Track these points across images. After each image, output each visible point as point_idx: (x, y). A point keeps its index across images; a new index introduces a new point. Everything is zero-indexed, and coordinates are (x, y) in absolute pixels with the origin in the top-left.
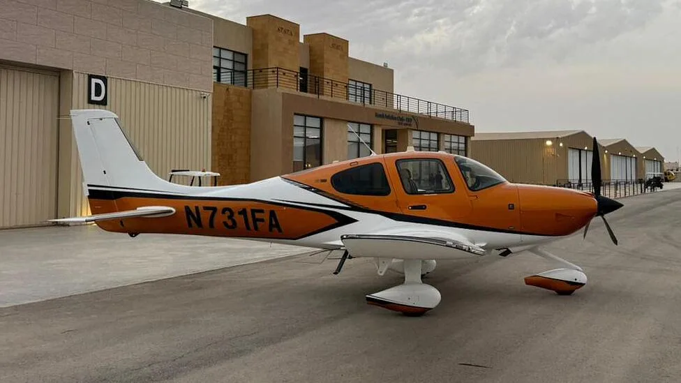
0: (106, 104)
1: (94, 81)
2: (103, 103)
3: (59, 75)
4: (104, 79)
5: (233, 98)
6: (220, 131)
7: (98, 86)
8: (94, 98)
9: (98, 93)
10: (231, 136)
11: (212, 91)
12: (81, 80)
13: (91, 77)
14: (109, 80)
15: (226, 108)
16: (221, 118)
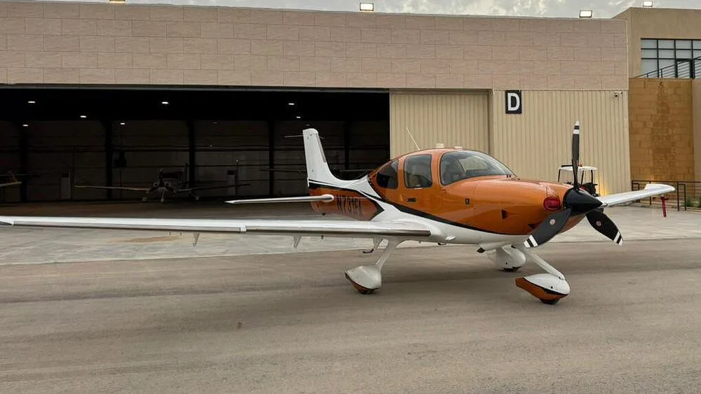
0: (521, 113)
1: (510, 95)
2: (519, 111)
3: (487, 93)
4: (519, 93)
5: (669, 91)
6: (654, 125)
7: (513, 99)
8: (510, 109)
9: (514, 105)
10: (668, 130)
11: (628, 89)
12: (500, 96)
13: (507, 92)
14: (523, 92)
15: (660, 102)
16: (654, 112)
